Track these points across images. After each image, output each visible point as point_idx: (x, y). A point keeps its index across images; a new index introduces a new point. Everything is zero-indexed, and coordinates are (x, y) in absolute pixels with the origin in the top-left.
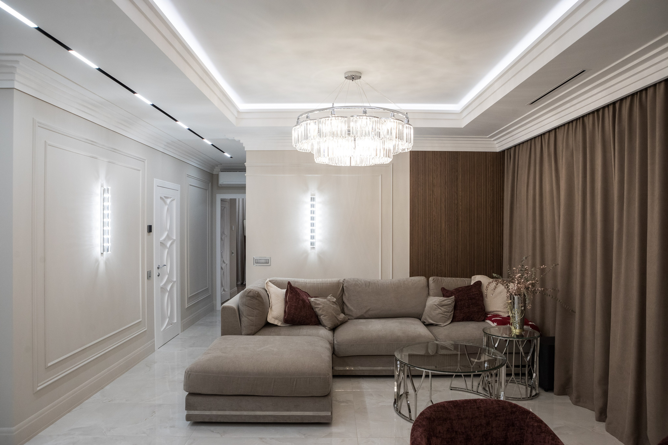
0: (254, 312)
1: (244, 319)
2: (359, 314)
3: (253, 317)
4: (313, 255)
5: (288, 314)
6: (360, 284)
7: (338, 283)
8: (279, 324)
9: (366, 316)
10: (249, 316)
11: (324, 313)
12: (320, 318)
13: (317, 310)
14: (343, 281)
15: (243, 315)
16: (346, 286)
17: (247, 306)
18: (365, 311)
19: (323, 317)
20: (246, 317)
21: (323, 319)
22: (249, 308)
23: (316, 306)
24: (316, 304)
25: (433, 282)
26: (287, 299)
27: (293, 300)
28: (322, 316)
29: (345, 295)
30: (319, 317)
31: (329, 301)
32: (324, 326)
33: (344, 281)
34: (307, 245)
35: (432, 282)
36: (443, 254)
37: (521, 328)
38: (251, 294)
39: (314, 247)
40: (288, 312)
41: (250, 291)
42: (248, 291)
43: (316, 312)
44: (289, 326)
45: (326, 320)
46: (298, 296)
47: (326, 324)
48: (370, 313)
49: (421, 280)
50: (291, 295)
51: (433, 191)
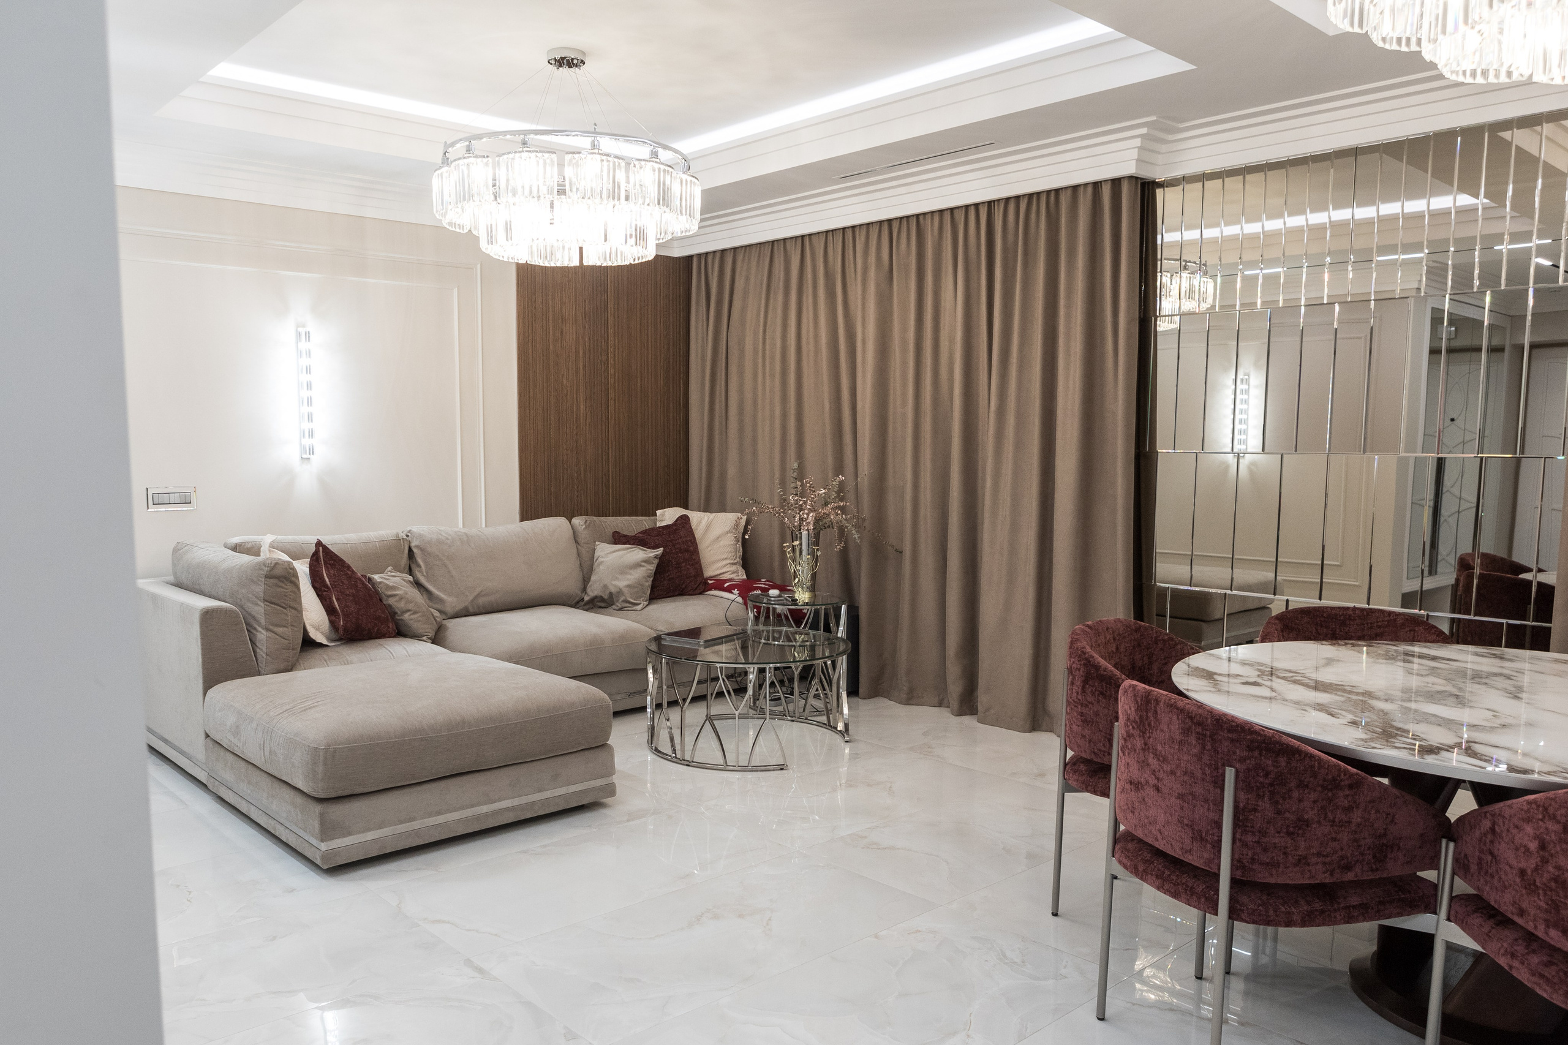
0: (286, 614)
1: (262, 636)
2: (459, 607)
3: (287, 627)
4: (306, 478)
5: (344, 615)
6: (447, 539)
7: (398, 541)
8: (325, 642)
9: (471, 610)
10: (277, 625)
11: (410, 606)
12: (402, 620)
13: (391, 601)
14: (408, 536)
15: (259, 624)
16: (417, 547)
17: (269, 602)
18: (471, 598)
19: (410, 615)
20: (267, 630)
21: (412, 620)
22: (273, 606)
23: (390, 593)
24: (388, 587)
25: (586, 528)
26: (327, 580)
27: (343, 583)
28: (408, 613)
29: (419, 566)
30: (399, 618)
31: (404, 580)
32: (416, 636)
33: (409, 534)
34: (288, 453)
35: (584, 526)
36: (582, 469)
37: (813, 589)
38: (278, 572)
39: (309, 458)
40: (343, 611)
41: (276, 564)
42: (271, 564)
43: (390, 606)
44: (344, 644)
45: (419, 621)
46: (350, 571)
47: (421, 631)
48: (481, 601)
49: (555, 524)
50: (332, 572)
51: (562, 332)
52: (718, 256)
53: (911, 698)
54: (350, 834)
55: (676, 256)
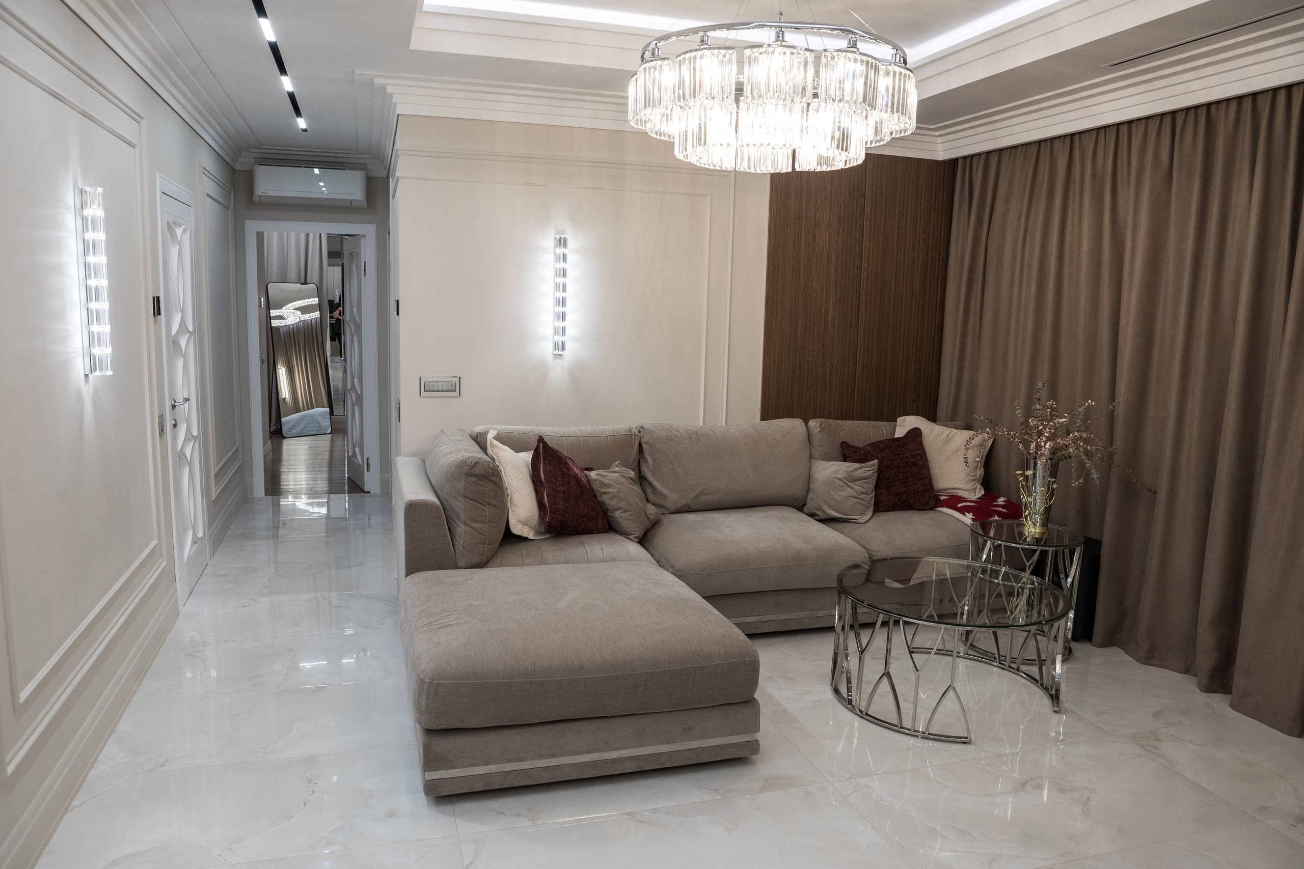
0: (484, 511)
1: (461, 530)
2: (681, 503)
3: (485, 523)
4: (558, 371)
5: (551, 511)
6: (676, 436)
7: (629, 435)
8: (531, 537)
9: (694, 507)
10: (475, 521)
11: (621, 505)
12: (613, 517)
13: (605, 498)
14: (640, 432)
15: (459, 519)
16: (647, 443)
17: (468, 498)
18: (692, 496)
19: (620, 513)
20: (466, 524)
21: (621, 518)
22: (472, 502)
23: (603, 490)
24: (603, 485)
25: (820, 431)
26: (542, 476)
27: (556, 479)
28: (619, 512)
29: (646, 461)
30: (611, 515)
31: (624, 477)
32: (624, 534)
33: (641, 430)
34: (544, 349)
35: (819, 429)
36: (828, 371)
37: (1045, 523)
38: (477, 470)
39: (561, 354)
40: (551, 507)
41: (477, 463)
42: (471, 463)
43: (603, 502)
44: (551, 537)
45: (629, 520)
46: (566, 468)
47: (629, 530)
48: (703, 499)
49: (792, 426)
50: (548, 468)
51: (814, 236)
52: (983, 157)
53: (1150, 657)
54: (453, 767)
55: (941, 159)
